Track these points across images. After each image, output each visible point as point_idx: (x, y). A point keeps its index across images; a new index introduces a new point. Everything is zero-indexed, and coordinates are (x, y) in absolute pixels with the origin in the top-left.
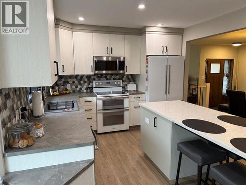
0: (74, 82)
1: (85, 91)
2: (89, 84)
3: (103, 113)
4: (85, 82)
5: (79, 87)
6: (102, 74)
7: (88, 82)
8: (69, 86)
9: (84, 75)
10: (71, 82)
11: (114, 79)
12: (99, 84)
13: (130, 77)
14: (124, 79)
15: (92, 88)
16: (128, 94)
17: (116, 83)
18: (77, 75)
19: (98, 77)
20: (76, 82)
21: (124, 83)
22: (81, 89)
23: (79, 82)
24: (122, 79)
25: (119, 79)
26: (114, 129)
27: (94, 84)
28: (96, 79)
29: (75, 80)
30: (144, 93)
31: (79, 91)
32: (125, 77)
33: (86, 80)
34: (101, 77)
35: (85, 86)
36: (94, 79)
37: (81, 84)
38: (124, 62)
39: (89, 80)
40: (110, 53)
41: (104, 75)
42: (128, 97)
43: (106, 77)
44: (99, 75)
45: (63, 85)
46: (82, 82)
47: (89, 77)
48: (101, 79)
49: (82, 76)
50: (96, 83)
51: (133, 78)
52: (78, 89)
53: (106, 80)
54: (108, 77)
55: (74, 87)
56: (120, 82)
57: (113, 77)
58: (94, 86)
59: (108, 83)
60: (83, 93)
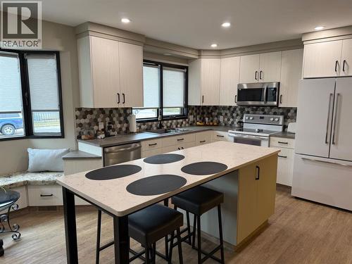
0: (226, 114)
1: (237, 126)
4: (237, 115)
5: (231, 120)
8: (221, 118)
10: (224, 114)
11: (275, 114)
12: (249, 119)
15: (242, 122)
17: (272, 119)
18: (231, 107)
19: (253, 109)
20: (229, 115)
22: (233, 123)
23: (232, 115)
24: (286, 114)
29: (228, 112)
31: (231, 125)
34: (256, 110)
35: (237, 120)
36: (248, 112)
37: (233, 117)
43: (263, 110)
45: (217, 117)
46: (234, 115)
48: (257, 112)
52: (230, 122)
54: (266, 110)
55: (226, 119)
56: (278, 118)
57: (273, 110)
58: (244, 121)
59: (262, 118)
60: (235, 127)
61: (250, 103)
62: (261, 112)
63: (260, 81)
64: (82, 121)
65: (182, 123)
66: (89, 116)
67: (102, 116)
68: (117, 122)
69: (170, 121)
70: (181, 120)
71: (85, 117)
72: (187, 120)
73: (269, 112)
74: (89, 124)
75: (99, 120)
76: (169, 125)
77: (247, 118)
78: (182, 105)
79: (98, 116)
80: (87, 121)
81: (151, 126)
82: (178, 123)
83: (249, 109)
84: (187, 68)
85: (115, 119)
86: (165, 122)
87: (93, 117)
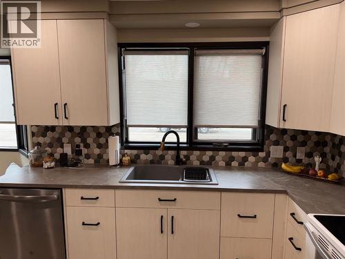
64: (41, 140)
65: (245, 159)
66: (49, 134)
67: (68, 134)
68: (93, 146)
69: (210, 153)
70: (242, 154)
71: (44, 135)
72: (262, 154)
74: (50, 145)
75: (65, 140)
76: (206, 158)
78: (255, 123)
79: (62, 135)
80: (47, 140)
81: (162, 157)
82: (232, 159)
84: (266, 45)
85: (89, 141)
86: (197, 153)
87: (56, 135)
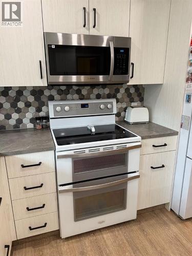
1: (30, 126)
2: (39, 110)
3: (75, 194)
4: (28, 105)
5: (15, 116)
6: (69, 86)
7: (37, 104)
9: (25, 87)
11: (98, 97)
12: (63, 109)
13: (132, 91)
14: (119, 96)
15: (47, 118)
16: (139, 138)
17: (102, 106)
19: (60, 92)
20: (7, 106)
21: (120, 105)
22: (19, 121)
23: (14, 106)
24: (114, 96)
25: (109, 96)
26: (100, 223)
27: (51, 108)
28: (57, 96)
29: (2, 100)
30: (175, 133)
31: (16, 126)
32: (122, 91)
33: (31, 99)
34: (67, 92)
35: (30, 114)
36: (51, 98)
37: (19, 111)
38: (127, 51)
39: (37, 99)
40: (92, 24)
41: (75, 88)
42: (140, 146)
43: (78, 92)
44: (63, 88)
46: (21, 105)
47: (37, 92)
48: (69, 96)
49: (20, 91)
50: (55, 106)
51: (140, 94)
52: (12, 122)
53: (81, 99)
54: (84, 92)
56: (111, 103)
57: (96, 91)
58: (51, 115)
59: (83, 106)
60: (26, 130)
61: (74, 79)
62: (76, 96)
63: (93, 32)
73: (89, 94)
77: (58, 109)
83: (54, 92)
